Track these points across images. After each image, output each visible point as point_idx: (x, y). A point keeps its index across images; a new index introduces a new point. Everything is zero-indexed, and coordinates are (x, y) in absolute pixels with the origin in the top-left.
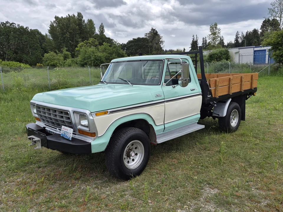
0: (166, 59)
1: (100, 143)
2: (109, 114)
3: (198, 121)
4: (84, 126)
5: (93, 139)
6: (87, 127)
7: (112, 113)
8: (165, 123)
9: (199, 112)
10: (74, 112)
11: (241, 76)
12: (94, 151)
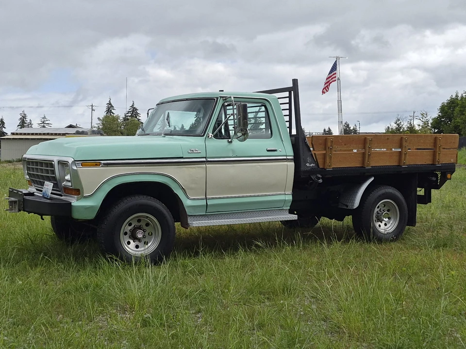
0: (221, 97)
1: (88, 206)
2: (102, 167)
3: (289, 208)
4: (68, 181)
5: (76, 198)
6: (69, 181)
7: (107, 167)
8: (207, 197)
9: (290, 192)
10: (59, 162)
11: (402, 138)
12: (76, 215)
